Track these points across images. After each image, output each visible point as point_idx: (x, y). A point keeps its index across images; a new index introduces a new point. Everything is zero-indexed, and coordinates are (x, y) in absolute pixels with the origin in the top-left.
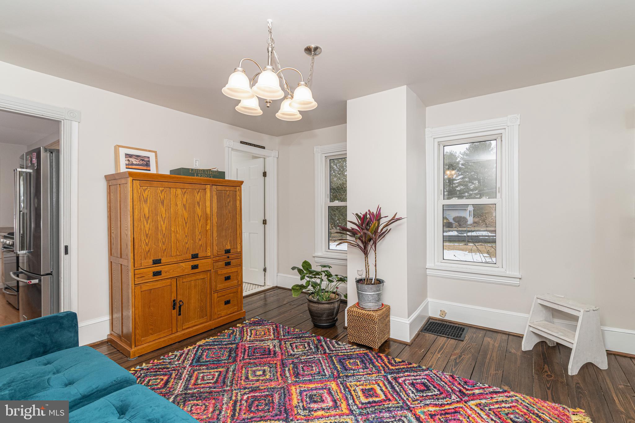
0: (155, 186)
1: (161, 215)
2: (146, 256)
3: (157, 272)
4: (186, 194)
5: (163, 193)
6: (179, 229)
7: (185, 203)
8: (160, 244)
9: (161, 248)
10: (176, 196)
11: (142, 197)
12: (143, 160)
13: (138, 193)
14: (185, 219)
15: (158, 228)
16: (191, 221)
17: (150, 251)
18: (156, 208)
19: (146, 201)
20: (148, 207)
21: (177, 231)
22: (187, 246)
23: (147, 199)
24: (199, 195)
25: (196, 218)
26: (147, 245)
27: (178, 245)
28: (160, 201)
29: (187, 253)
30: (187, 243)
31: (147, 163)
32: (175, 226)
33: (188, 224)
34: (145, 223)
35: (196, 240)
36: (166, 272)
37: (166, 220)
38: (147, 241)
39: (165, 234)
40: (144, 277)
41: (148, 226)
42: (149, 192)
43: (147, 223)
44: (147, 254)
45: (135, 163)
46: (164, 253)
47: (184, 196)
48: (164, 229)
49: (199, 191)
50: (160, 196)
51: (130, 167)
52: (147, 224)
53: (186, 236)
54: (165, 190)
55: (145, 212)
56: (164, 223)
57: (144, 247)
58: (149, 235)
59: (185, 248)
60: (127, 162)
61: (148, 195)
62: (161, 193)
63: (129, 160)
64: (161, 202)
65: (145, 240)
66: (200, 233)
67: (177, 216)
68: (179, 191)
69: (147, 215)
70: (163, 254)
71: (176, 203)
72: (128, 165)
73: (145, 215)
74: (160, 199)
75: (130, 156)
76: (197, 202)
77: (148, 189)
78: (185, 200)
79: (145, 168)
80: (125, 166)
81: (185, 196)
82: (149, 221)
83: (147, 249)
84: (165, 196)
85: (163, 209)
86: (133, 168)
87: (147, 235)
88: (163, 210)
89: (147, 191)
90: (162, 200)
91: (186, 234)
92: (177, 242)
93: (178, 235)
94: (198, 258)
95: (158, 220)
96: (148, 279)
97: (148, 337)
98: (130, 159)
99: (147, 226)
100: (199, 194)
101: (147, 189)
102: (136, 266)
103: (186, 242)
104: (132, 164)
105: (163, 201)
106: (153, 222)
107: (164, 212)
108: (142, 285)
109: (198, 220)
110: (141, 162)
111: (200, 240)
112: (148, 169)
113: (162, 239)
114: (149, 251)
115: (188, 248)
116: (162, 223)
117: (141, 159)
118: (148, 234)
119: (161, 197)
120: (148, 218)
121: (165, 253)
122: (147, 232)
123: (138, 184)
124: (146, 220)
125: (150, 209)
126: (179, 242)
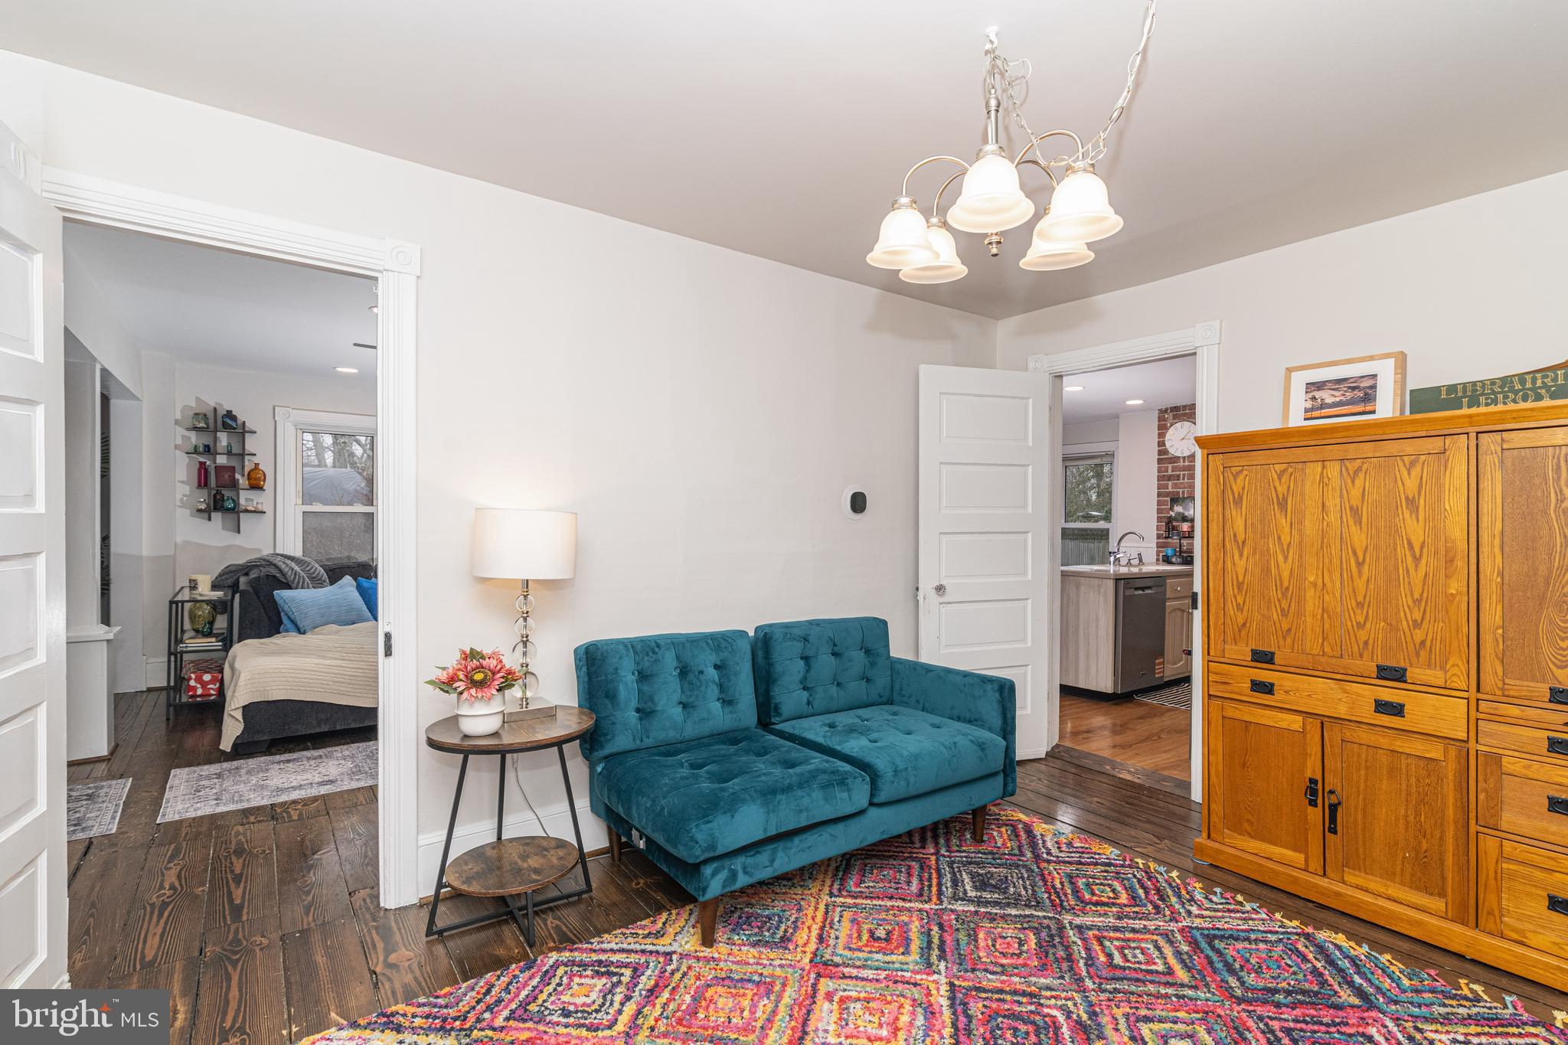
0: (1263, 462)
1: (1279, 538)
2: (1237, 637)
3: (1261, 682)
4: (1361, 475)
5: (1283, 480)
6: (1332, 580)
7: (1355, 502)
8: (1275, 615)
9: (1278, 625)
10: (1323, 482)
11: (1230, 493)
12: (1353, 389)
13: (1219, 483)
14: (1355, 553)
15: (1269, 570)
16: (1378, 559)
17: (1248, 625)
18: (1264, 519)
19: (1238, 502)
20: (1244, 515)
21: (1324, 584)
22: (1362, 635)
23: (1241, 498)
24: (1413, 473)
25: (1402, 551)
26: (1240, 608)
27: (1327, 626)
28: (1275, 500)
29: (1361, 656)
30: (1361, 626)
31: (1366, 394)
32: (1318, 568)
33: (1366, 566)
34: (1237, 556)
35: (1399, 621)
36: (1287, 692)
37: (1291, 552)
38: (1240, 600)
39: (1287, 589)
40: (1229, 683)
41: (1243, 563)
42: (1247, 478)
43: (1241, 555)
44: (1240, 631)
45: (1329, 400)
46: (1284, 638)
47: (1353, 482)
48: (1286, 575)
49: (1412, 464)
50: (1275, 488)
51: (1316, 414)
52: (1241, 559)
53: (1360, 605)
54: (1290, 470)
55: (1236, 528)
56: (1286, 558)
57: (1232, 613)
58: (1245, 587)
59: (1353, 639)
60: (1309, 405)
61: (1244, 488)
62: (1279, 479)
63: (1314, 398)
64: (1279, 503)
65: (1235, 596)
66: (1420, 601)
67: (1325, 540)
68: (1333, 470)
69: (1241, 538)
70: (1282, 642)
71: (1323, 505)
72: (1312, 409)
73: (1235, 536)
74: (1274, 496)
75: (1319, 386)
76: (1407, 498)
77: (1245, 472)
78: (1355, 493)
79: (1360, 408)
80: (1302, 415)
81: (1359, 482)
82: (1245, 553)
83: (1241, 621)
84: (1289, 487)
85: (1284, 521)
86: (1322, 415)
87: (1240, 586)
88: (1284, 523)
89: (1241, 477)
90: (1281, 497)
91: (1360, 599)
92: (1325, 615)
93: (1327, 598)
94: (1405, 682)
95: (1268, 550)
96: (1236, 693)
97: (1239, 837)
98: (1317, 394)
99: (1241, 564)
100: (1416, 471)
101: (1241, 471)
102: (1212, 653)
103: (1358, 624)
104: (1323, 406)
105: (1285, 500)
106: (1254, 554)
107: (1287, 530)
108: (1227, 704)
109: (1410, 559)
110: (1349, 395)
111: (1417, 625)
112: (1368, 408)
113: (1279, 600)
114: (1244, 624)
115: (1366, 643)
116: (1281, 559)
117: (1350, 388)
118: (1243, 582)
119: (1279, 489)
120: (1244, 542)
121: (1289, 640)
122: (1241, 579)
123: (1219, 463)
124: (1238, 547)
125: (1249, 522)
126: (1330, 617)
